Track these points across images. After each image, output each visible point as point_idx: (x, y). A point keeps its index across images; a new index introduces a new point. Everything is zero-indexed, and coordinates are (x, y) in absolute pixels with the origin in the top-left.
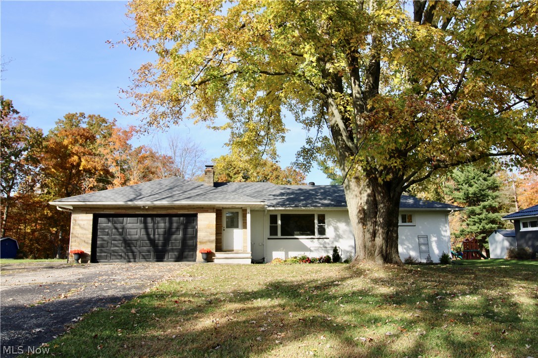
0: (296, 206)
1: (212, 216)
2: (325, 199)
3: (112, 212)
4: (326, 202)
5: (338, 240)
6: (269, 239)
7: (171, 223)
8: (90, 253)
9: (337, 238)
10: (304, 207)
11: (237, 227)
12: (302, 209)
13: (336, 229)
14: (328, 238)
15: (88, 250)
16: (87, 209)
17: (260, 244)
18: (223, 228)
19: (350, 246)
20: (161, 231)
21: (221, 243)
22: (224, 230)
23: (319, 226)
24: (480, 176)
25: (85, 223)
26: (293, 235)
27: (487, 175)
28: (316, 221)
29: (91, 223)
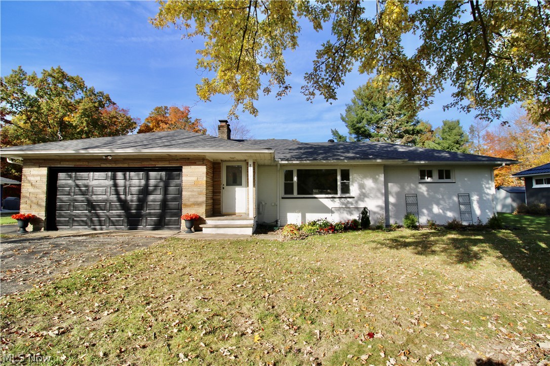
0: (315, 159)
1: (202, 170)
2: (348, 152)
3: (71, 165)
4: (351, 155)
5: (363, 199)
6: (282, 198)
7: (148, 179)
8: (44, 218)
9: (362, 197)
10: (324, 160)
11: (240, 184)
12: (322, 164)
13: (362, 187)
14: (354, 198)
15: (41, 214)
16: (41, 161)
17: (273, 204)
18: (222, 186)
19: (378, 206)
20: (134, 190)
21: (220, 204)
22: (223, 188)
23: (342, 183)
24: (454, 146)
25: (38, 178)
26: (312, 194)
27: (459, 145)
28: (339, 178)
29: (45, 179)
